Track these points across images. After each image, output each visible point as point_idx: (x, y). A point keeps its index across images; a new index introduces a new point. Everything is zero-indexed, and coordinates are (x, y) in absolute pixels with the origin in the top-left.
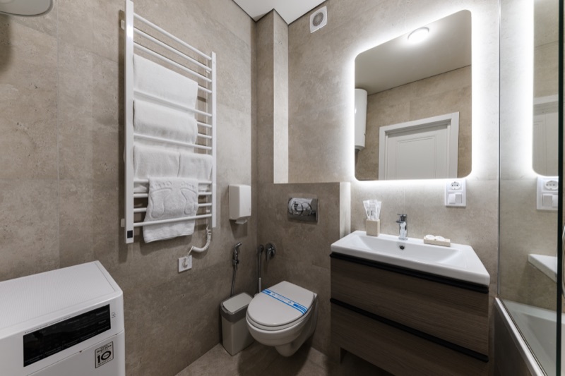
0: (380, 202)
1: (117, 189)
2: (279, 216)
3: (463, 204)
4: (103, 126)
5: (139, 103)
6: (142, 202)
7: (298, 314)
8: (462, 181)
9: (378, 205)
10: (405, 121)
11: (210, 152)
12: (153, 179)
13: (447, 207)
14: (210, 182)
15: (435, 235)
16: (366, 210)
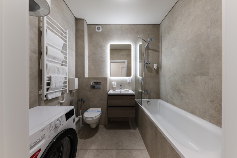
0: (116, 82)
1: (37, 79)
2: (87, 88)
3: (130, 82)
4: (33, 54)
5: (49, 47)
6: (49, 84)
8: (130, 77)
10: (116, 60)
11: (66, 66)
12: (52, 75)
13: (128, 83)
14: (66, 77)
15: (126, 89)
16: (113, 84)
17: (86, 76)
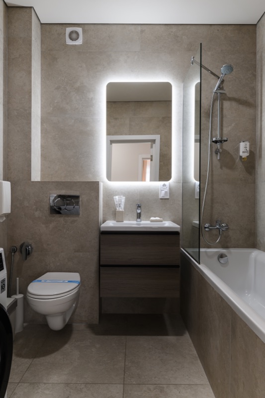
0: (124, 198)
2: (37, 214)
3: (168, 197)
7: (76, 285)
8: (167, 183)
9: (123, 199)
13: (161, 199)
15: (155, 217)
16: (116, 203)
17: (36, 175)
